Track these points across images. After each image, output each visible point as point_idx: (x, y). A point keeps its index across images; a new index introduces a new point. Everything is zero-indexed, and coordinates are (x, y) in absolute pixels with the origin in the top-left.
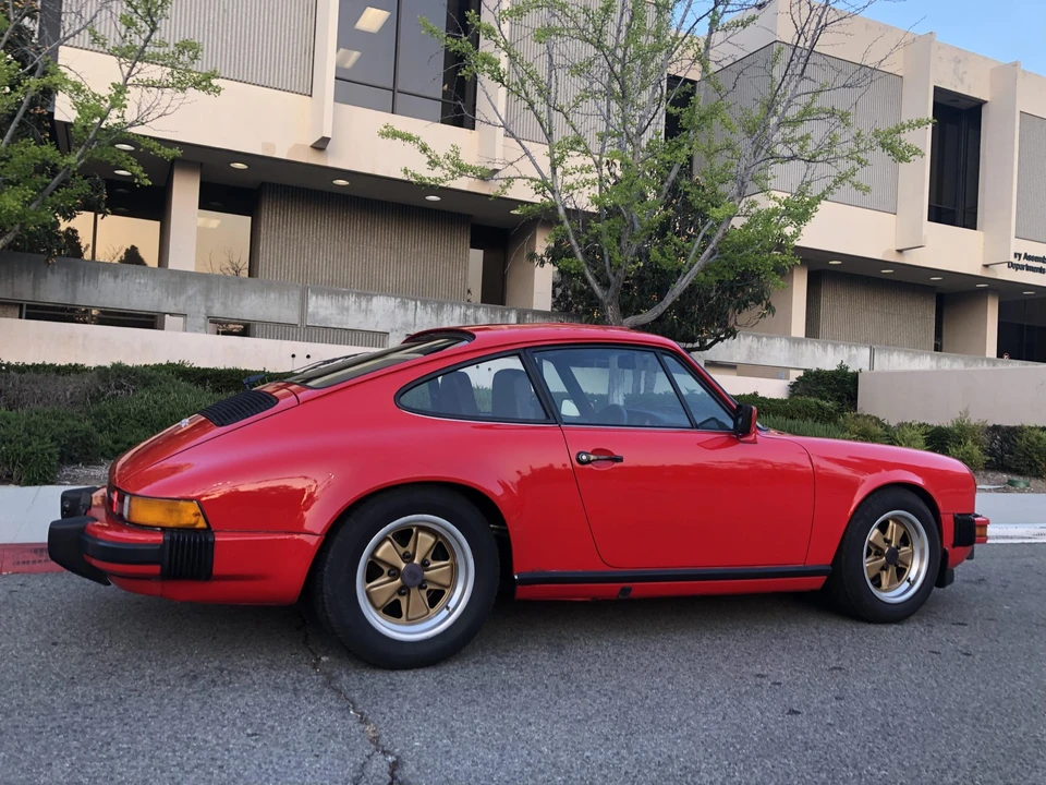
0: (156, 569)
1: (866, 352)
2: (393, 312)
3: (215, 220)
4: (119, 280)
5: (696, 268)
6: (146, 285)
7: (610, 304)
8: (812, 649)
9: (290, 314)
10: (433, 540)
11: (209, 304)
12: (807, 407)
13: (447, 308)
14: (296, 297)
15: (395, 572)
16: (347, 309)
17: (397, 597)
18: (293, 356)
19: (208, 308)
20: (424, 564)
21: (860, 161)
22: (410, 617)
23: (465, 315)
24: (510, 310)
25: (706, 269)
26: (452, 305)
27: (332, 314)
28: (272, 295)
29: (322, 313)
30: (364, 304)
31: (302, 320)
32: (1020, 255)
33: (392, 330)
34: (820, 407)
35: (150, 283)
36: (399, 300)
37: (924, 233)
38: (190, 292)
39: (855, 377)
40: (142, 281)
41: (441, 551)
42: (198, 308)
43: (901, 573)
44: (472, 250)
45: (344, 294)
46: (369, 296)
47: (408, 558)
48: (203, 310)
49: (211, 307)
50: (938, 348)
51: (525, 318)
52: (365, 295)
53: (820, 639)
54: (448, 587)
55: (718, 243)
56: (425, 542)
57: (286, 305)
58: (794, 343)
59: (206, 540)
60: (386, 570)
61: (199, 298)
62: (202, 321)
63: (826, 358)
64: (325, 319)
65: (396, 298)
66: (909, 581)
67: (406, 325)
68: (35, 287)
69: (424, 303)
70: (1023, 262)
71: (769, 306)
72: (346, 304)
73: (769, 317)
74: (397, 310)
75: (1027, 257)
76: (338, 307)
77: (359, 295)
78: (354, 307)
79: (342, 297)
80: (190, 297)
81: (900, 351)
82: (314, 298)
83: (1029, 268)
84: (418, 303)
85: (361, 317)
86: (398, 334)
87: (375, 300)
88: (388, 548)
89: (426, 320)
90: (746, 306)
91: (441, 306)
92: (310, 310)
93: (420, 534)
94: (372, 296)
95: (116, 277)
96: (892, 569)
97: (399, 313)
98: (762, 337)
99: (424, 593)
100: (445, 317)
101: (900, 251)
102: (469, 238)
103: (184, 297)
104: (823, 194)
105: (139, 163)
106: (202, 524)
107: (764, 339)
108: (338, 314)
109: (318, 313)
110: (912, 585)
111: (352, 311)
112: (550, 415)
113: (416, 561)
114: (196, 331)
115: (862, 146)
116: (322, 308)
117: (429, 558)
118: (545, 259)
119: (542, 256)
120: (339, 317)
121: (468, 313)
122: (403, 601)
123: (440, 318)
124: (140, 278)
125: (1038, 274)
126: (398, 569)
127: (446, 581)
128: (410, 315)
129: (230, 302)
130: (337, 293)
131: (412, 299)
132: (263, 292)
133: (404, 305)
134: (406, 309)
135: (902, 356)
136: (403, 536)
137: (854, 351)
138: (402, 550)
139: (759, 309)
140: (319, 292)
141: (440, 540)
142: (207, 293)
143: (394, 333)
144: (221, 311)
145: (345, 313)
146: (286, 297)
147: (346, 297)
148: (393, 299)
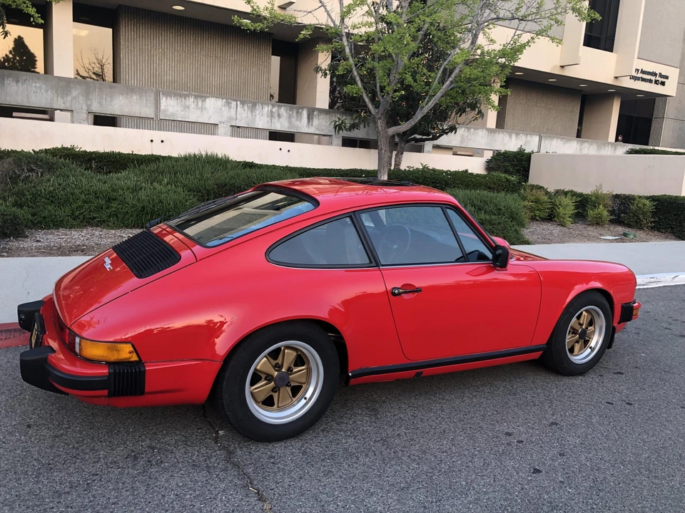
0: (106, 392)
1: (536, 139)
2: (221, 109)
3: (86, 30)
4: (20, 84)
5: (439, 94)
6: (40, 88)
7: (380, 118)
8: (535, 405)
9: (148, 111)
10: (295, 354)
11: (89, 103)
12: (500, 180)
13: (259, 107)
14: (152, 97)
15: (269, 378)
16: (188, 107)
17: (271, 393)
18: (152, 141)
19: (89, 106)
20: (290, 370)
21: (557, 22)
22: (280, 405)
23: (272, 111)
24: (302, 108)
25: (446, 95)
26: (262, 104)
27: (177, 110)
28: (135, 97)
29: (171, 110)
30: (200, 103)
31: (156, 116)
32: (638, 70)
33: (220, 122)
34: (508, 180)
35: (44, 86)
36: (224, 100)
37: (580, 54)
38: (75, 93)
39: (529, 156)
40: (38, 85)
41: (300, 360)
42: (81, 105)
43: (586, 343)
44: (273, 57)
45: (186, 96)
46: (204, 98)
47: (278, 367)
48: (85, 107)
49: (90, 106)
50: (579, 136)
51: (313, 114)
52: (201, 97)
53: (538, 394)
54: (305, 383)
55: (456, 77)
56: (290, 356)
57: (144, 103)
58: (491, 133)
59: (140, 371)
60: (263, 376)
61: (81, 99)
62: (85, 115)
63: (510, 143)
64: (173, 114)
65: (222, 99)
66: (591, 348)
67: (230, 119)
69: (243, 103)
70: (640, 75)
71: (480, 112)
72: (187, 104)
73: (480, 120)
74: (223, 108)
75: (643, 72)
76: (182, 106)
77: (196, 97)
78: (193, 106)
79: (185, 98)
80: (75, 98)
81: (558, 138)
82: (165, 99)
83: (643, 80)
84: (238, 103)
85: (199, 112)
86: (224, 125)
87: (208, 100)
88: (265, 363)
89: (244, 115)
90: (464, 111)
91: (254, 105)
92: (162, 108)
93: (286, 351)
94: (206, 97)
95: (17, 81)
96: (581, 342)
97: (225, 109)
98: (471, 128)
99: (289, 389)
100: (257, 113)
101: (562, 67)
102: (271, 49)
103: (69, 98)
104: (528, 42)
105: (33, 5)
106: (135, 358)
107: (472, 130)
108: (182, 111)
109: (167, 110)
110: (592, 351)
111: (191, 109)
112: (372, 260)
113: (283, 370)
114: (81, 123)
115: (559, 10)
116: (171, 107)
117: (292, 366)
118: (328, 72)
119: (325, 70)
120: (182, 113)
121: (274, 110)
122: (275, 396)
123: (254, 113)
124: (36, 82)
125: (648, 84)
126: (272, 376)
127: (304, 381)
128: (233, 111)
129: (104, 102)
130: (181, 96)
131: (234, 100)
132: (128, 94)
133: (228, 104)
134: (230, 108)
135: (559, 141)
136: (275, 354)
137: (529, 137)
138: (274, 362)
139: (474, 114)
140: (168, 95)
141: (299, 353)
142: (87, 95)
143: (222, 124)
144: (98, 108)
145: (187, 110)
146: (144, 98)
147: (187, 98)
148: (221, 100)
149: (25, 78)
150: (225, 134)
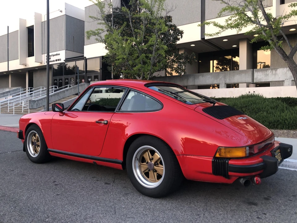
2: (286, 73)
4: (204, 77)
9: (249, 80)
11: (225, 80)
14: (250, 74)
16: (268, 75)
18: (249, 92)
19: (225, 81)
27: (262, 77)
28: (243, 74)
29: (259, 77)
30: (274, 72)
33: (286, 79)
35: (211, 77)
38: (220, 77)
40: (209, 77)
48: (224, 82)
52: (274, 69)
57: (247, 77)
62: (225, 85)
64: (260, 79)
68: (187, 82)
72: (267, 73)
74: (287, 72)
76: (264, 75)
77: (272, 70)
80: (220, 79)
82: (256, 73)
85: (274, 76)
86: (288, 80)
87: (278, 70)
92: (255, 77)
94: (277, 69)
95: (203, 76)
103: (219, 79)
108: (265, 77)
109: (257, 78)
111: (269, 75)
120: (265, 78)
129: (231, 79)
130: (264, 70)
132: (240, 74)
140: (258, 71)
142: (225, 77)
143: (287, 80)
144: (228, 82)
145: (267, 76)
146: (247, 74)
147: (267, 71)
148: (286, 68)
149: (205, 75)
150: (289, 85)
